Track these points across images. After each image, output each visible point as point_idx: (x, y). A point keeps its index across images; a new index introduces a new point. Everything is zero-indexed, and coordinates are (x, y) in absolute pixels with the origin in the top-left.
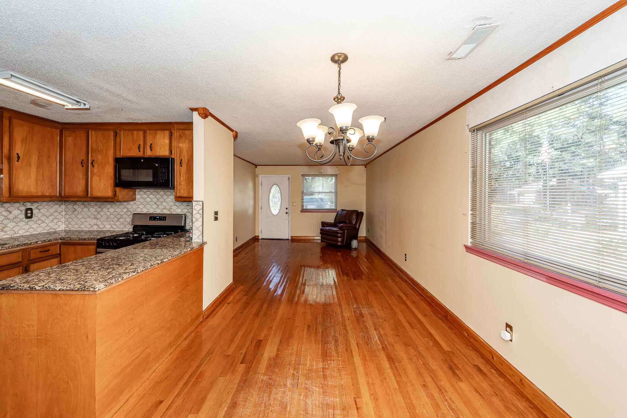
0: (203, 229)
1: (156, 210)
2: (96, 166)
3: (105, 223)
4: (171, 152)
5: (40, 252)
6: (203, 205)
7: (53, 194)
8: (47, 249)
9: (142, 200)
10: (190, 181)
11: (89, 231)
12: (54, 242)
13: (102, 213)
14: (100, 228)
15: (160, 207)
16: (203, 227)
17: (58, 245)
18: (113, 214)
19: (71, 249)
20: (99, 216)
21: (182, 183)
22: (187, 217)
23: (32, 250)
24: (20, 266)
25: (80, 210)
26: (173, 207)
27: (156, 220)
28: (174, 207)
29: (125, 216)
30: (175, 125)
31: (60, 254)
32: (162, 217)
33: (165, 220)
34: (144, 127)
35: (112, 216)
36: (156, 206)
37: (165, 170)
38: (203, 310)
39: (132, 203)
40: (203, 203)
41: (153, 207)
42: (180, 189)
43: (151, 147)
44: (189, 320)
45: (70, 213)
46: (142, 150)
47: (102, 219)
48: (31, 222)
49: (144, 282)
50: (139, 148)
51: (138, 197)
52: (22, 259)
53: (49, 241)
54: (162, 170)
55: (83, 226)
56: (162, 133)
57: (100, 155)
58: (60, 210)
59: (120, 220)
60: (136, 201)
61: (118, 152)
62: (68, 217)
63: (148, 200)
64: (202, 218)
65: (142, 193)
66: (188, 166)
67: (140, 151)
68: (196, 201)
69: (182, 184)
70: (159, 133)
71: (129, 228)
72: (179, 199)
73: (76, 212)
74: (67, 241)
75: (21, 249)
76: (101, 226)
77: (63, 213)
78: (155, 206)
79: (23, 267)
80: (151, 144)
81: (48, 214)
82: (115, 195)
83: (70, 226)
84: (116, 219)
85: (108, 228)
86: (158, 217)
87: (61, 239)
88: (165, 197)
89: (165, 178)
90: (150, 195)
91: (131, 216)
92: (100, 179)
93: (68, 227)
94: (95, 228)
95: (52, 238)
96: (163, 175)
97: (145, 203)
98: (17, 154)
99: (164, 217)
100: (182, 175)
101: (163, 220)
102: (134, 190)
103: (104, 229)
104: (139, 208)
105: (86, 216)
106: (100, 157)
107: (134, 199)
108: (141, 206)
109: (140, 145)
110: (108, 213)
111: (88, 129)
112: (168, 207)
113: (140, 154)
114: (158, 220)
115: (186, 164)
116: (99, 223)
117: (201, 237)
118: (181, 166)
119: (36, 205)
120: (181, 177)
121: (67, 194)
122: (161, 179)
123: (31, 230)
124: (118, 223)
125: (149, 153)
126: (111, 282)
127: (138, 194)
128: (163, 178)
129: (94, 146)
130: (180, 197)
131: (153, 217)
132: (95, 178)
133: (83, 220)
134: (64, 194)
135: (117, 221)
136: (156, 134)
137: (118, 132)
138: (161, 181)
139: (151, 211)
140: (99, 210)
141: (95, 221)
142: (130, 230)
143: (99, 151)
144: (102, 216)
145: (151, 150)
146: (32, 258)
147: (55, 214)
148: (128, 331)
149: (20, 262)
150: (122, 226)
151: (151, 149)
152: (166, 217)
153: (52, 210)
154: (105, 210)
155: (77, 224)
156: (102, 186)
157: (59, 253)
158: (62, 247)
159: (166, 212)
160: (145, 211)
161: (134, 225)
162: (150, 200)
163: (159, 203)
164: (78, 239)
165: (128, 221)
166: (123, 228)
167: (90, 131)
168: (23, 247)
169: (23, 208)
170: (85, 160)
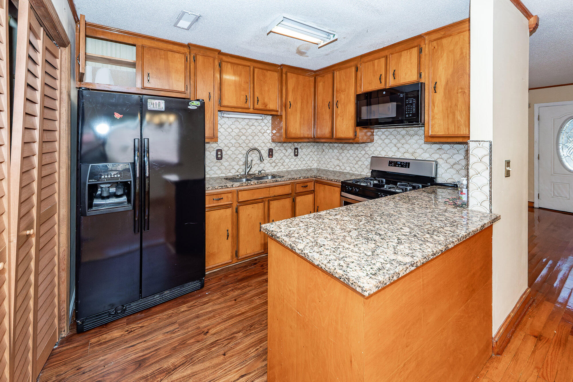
0: (490, 192)
1: (396, 154)
2: (339, 106)
3: (345, 165)
4: (421, 75)
5: (302, 187)
6: (491, 148)
7: (309, 136)
8: (306, 184)
9: (380, 142)
10: (449, 112)
11: (333, 171)
12: (310, 179)
13: (343, 155)
14: (341, 169)
15: (400, 150)
16: (491, 187)
17: (313, 183)
18: (352, 156)
19: (322, 187)
20: (340, 158)
21: (436, 116)
22: (438, 166)
23: (297, 185)
24: (290, 197)
25: (326, 150)
26: (418, 151)
27: (397, 166)
28: (420, 151)
29: (363, 159)
30: (426, 37)
31: (314, 191)
32: (403, 162)
33: (409, 167)
34: (386, 53)
35: (351, 158)
36: (396, 149)
37: (412, 101)
38: (493, 336)
39: (370, 145)
40: (491, 145)
41: (392, 149)
42: (433, 125)
43: (394, 74)
44: (476, 353)
45: (320, 153)
46: (383, 81)
47: (343, 161)
48: (297, 159)
49: (421, 280)
50: (380, 79)
51: (376, 138)
52: (292, 191)
53: (307, 178)
54: (409, 101)
55: (329, 166)
56: (409, 53)
57: (343, 94)
58: (314, 150)
59: (358, 163)
60: (374, 143)
61: (359, 88)
62: (318, 156)
63: (387, 141)
64: (488, 171)
65: (379, 133)
66: (447, 91)
67: (381, 83)
68: (477, 141)
69: (436, 118)
70: (404, 53)
71: (367, 173)
72: (430, 139)
73: (324, 152)
74: (318, 180)
75: (291, 183)
76: (343, 168)
77: (316, 153)
78: (394, 149)
79: (292, 198)
80: (395, 71)
81: (306, 153)
82: (356, 135)
83: (320, 165)
84: (354, 162)
85: (348, 170)
86: (400, 163)
87: (315, 177)
88: (407, 137)
89: (412, 111)
90: (389, 135)
91: (369, 160)
92: (343, 119)
93: (318, 166)
94: (338, 169)
95: (309, 175)
96: (410, 108)
97: (383, 145)
98: (290, 102)
99: (406, 163)
100: (436, 104)
101: (406, 167)
102: (372, 130)
103: (345, 171)
104: (377, 150)
105: (331, 157)
106: (343, 96)
107: (372, 141)
108: (379, 149)
109: (381, 75)
110: (348, 155)
111: (334, 71)
112: (411, 151)
113: (382, 86)
114: (400, 166)
115: (443, 87)
116: (341, 164)
117: (487, 204)
118: (436, 92)
119: (300, 145)
120: (435, 108)
121: (318, 136)
122: (407, 113)
123: (297, 166)
124: (356, 166)
125: (391, 83)
126: (385, 282)
127: (377, 135)
128: (410, 111)
129: (338, 86)
130: (432, 137)
131: (393, 163)
132: (339, 119)
133: (329, 160)
134: (317, 136)
135: (356, 164)
136: (401, 55)
137: (359, 66)
138: (407, 115)
139: (390, 155)
140: (341, 151)
141: (338, 162)
142: (368, 174)
143: (342, 91)
144: (343, 158)
145: (395, 79)
146: (297, 191)
147: (311, 154)
148: (402, 365)
149: (291, 194)
150: (360, 170)
151: (394, 77)
152: (409, 163)
153: (309, 150)
154: (345, 151)
155: (325, 164)
156: (345, 126)
157: (313, 189)
158: (315, 185)
159: (408, 156)
160: (383, 154)
161: (372, 170)
162: (389, 141)
163: (399, 145)
164: (326, 179)
165: (366, 165)
166: (362, 172)
167: (335, 72)
168: (292, 181)
169: (293, 148)
170: (331, 103)
